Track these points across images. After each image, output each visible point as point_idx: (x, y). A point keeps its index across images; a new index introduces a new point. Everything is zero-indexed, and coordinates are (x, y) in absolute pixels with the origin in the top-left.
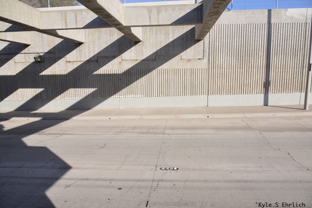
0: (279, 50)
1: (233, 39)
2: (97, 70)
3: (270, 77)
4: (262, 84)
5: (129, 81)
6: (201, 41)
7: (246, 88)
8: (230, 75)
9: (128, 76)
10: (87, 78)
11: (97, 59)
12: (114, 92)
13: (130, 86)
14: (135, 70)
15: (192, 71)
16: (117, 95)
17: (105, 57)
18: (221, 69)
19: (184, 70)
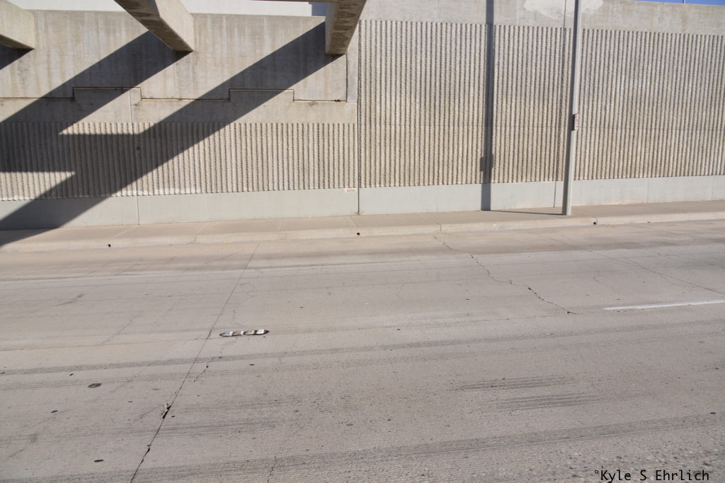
0: (512, 85)
1: (414, 56)
2: (72, 124)
3: (494, 147)
4: (476, 162)
5: (162, 153)
6: (340, 59)
7: (443, 170)
8: (407, 139)
9: (158, 140)
10: (46, 145)
11: (73, 94)
12: (123, 180)
13: (165, 165)
14: (176, 125)
15: (322, 130)
16: (132, 190)
17: (96, 89)
18: (388, 127)
19: (300, 126)
